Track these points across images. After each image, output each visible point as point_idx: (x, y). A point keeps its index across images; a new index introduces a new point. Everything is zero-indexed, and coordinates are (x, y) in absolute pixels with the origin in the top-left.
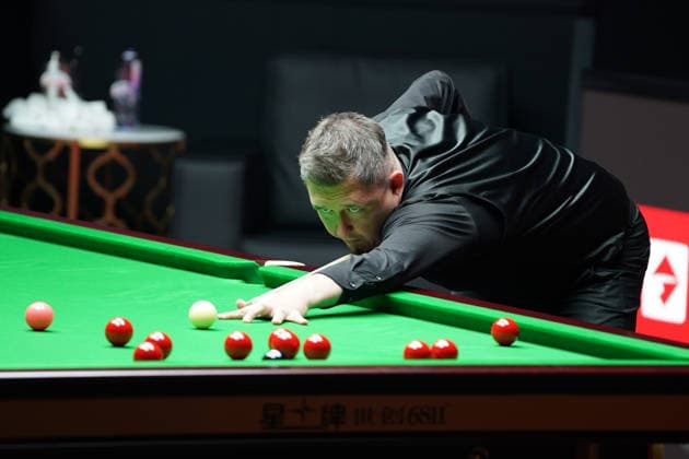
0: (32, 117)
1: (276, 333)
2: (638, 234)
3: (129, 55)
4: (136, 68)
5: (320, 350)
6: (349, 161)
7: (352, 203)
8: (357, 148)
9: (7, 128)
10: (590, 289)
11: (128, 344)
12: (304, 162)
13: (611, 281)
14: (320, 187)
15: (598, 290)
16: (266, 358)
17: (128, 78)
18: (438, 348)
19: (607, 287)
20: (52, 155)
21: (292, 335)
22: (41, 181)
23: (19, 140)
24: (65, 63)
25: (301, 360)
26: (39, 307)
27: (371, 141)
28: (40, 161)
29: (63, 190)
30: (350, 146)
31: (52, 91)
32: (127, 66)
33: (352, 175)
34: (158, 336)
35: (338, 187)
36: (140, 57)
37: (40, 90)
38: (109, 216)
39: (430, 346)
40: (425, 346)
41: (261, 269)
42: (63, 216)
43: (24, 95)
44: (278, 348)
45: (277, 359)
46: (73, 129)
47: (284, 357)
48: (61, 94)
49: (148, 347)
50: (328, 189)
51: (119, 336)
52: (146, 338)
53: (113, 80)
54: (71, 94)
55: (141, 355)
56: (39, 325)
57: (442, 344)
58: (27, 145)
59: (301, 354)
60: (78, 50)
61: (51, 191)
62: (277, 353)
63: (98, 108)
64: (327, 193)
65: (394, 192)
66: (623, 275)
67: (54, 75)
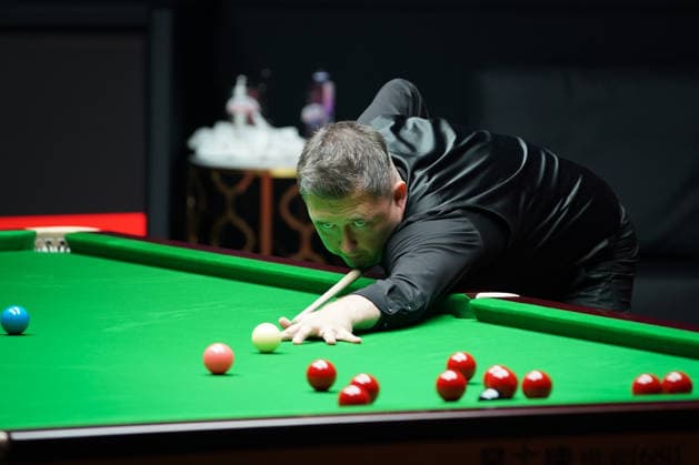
0: (219, 147)
1: (491, 371)
2: (627, 235)
3: (321, 76)
4: (329, 90)
5: (541, 388)
6: (356, 172)
7: (359, 216)
8: (363, 158)
9: (193, 160)
10: (583, 293)
11: (333, 388)
12: (306, 174)
13: (603, 284)
14: (324, 201)
15: (590, 294)
16: (482, 399)
17: (320, 101)
18: (669, 382)
19: (600, 290)
20: (242, 187)
21: (509, 372)
22: (231, 216)
23: (207, 172)
24: (252, 88)
25: (520, 399)
26: (218, 349)
27: (377, 150)
28: (230, 193)
29: (255, 225)
30: (356, 155)
31: (240, 119)
32: (319, 87)
33: (359, 187)
34: (364, 379)
35: (346, 199)
36: (332, 78)
37: (227, 117)
38: (306, 251)
39: (661, 380)
40: (655, 380)
41: (472, 302)
42: (256, 253)
43: (210, 123)
44: (494, 387)
45: (493, 399)
46: (264, 158)
47: (501, 397)
48: (250, 121)
49: (354, 391)
50: (333, 202)
51: (321, 380)
52: (350, 381)
53: (304, 103)
54: (260, 121)
55: (346, 400)
56: (219, 369)
57: (674, 377)
58: (216, 177)
59: (519, 393)
60: (266, 73)
61: (242, 225)
62: (492, 393)
63: (290, 134)
64: (332, 207)
65: (397, 205)
66: (616, 277)
67: (242, 101)
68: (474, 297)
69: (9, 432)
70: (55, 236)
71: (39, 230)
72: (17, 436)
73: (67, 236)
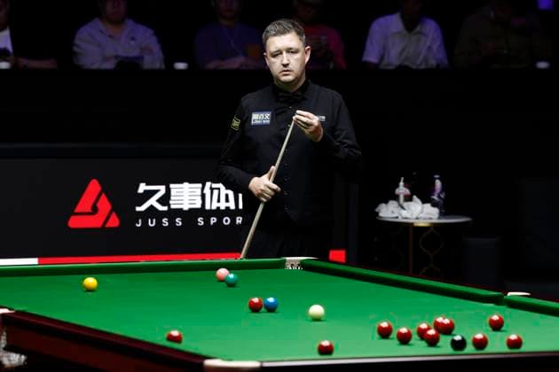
31: (402, 198)
41: (505, 297)
67: (402, 190)
68: (506, 295)
69: (262, 362)
70: (295, 261)
71: (288, 258)
72: (266, 365)
73: (302, 262)
